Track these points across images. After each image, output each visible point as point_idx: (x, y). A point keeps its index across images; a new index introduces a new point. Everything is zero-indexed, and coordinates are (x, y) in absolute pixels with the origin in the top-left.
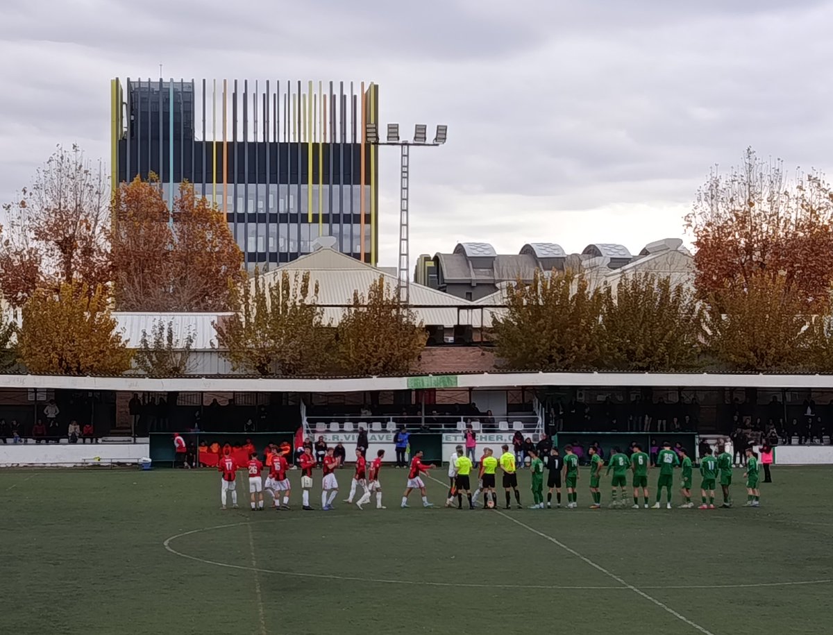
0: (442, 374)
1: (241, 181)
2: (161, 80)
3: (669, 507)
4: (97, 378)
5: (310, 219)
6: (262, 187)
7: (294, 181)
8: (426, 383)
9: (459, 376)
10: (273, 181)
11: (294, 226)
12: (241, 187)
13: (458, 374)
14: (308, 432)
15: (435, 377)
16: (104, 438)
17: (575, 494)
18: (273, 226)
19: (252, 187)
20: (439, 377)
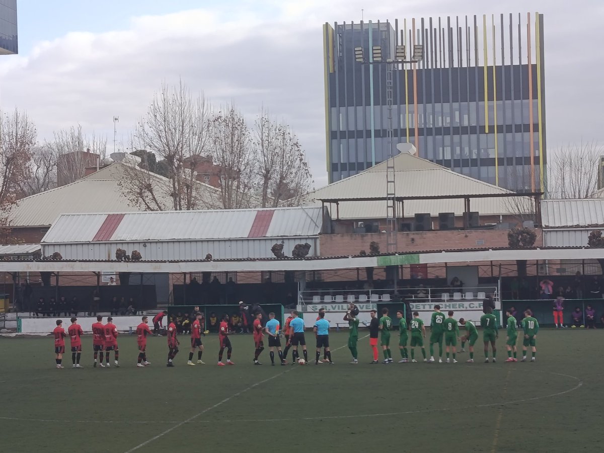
0: (406, 253)
1: (429, 101)
2: (362, 22)
3: (440, 361)
4: (129, 264)
5: (487, 131)
6: (446, 106)
7: (473, 100)
8: (393, 261)
9: (421, 255)
10: (455, 100)
11: (474, 137)
12: (429, 106)
13: (420, 253)
14: (302, 304)
15: (401, 257)
16: (149, 311)
17: (388, 351)
18: (456, 138)
19: (438, 106)
20: (404, 256)
